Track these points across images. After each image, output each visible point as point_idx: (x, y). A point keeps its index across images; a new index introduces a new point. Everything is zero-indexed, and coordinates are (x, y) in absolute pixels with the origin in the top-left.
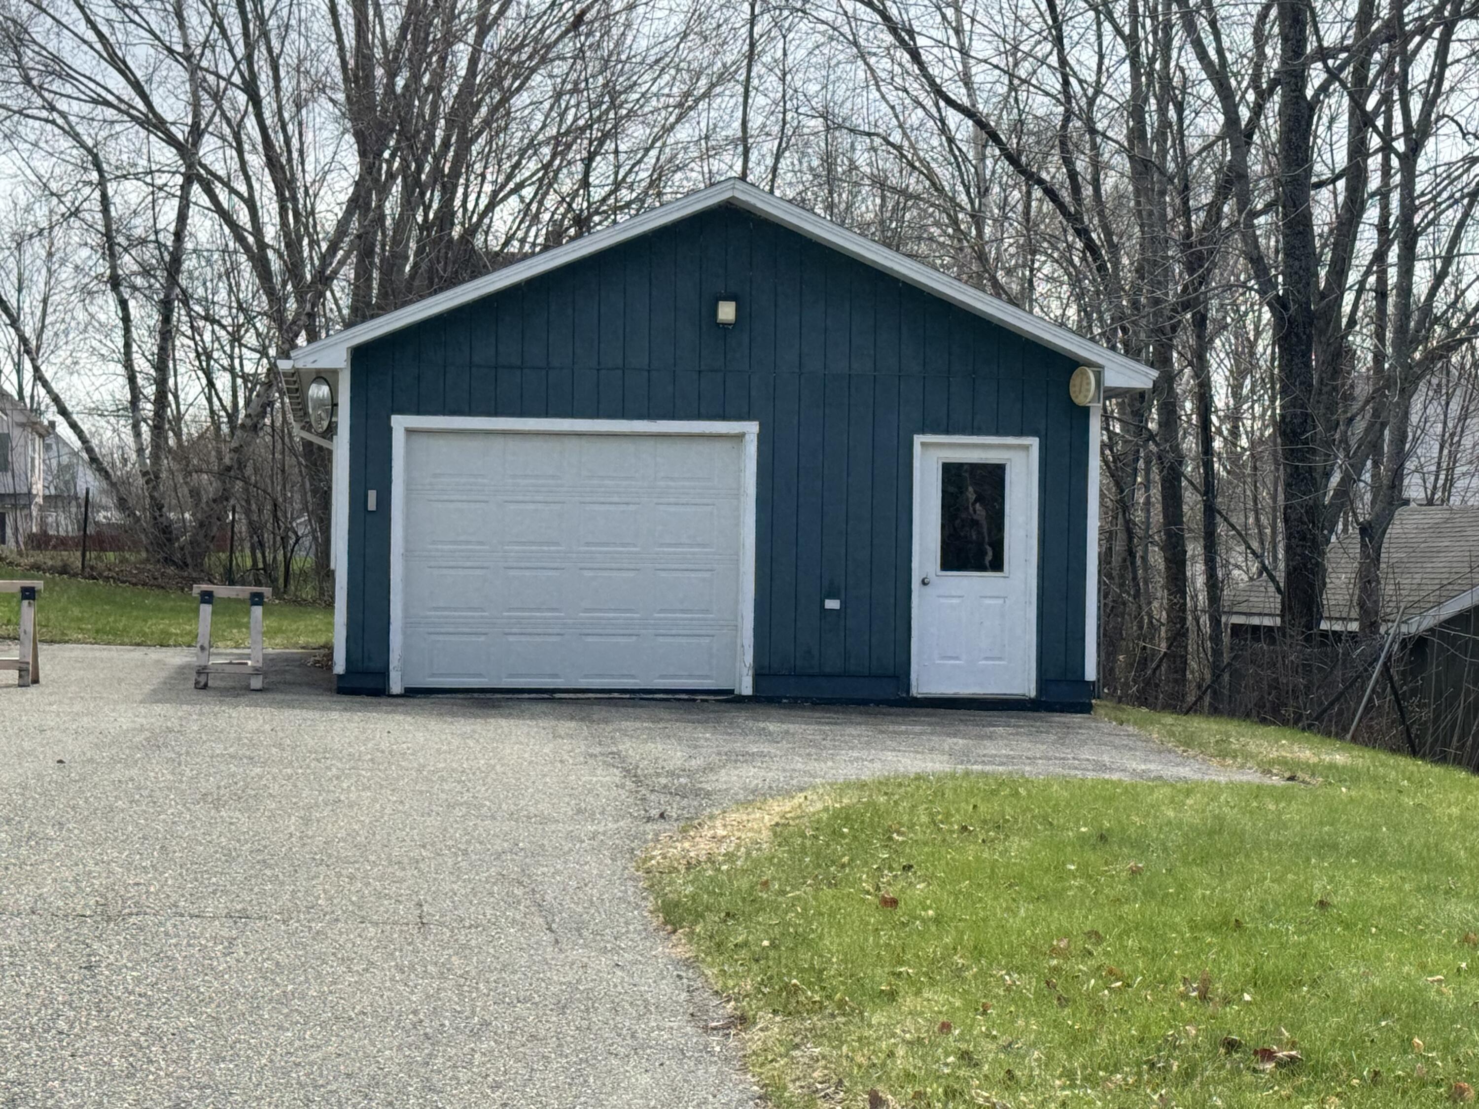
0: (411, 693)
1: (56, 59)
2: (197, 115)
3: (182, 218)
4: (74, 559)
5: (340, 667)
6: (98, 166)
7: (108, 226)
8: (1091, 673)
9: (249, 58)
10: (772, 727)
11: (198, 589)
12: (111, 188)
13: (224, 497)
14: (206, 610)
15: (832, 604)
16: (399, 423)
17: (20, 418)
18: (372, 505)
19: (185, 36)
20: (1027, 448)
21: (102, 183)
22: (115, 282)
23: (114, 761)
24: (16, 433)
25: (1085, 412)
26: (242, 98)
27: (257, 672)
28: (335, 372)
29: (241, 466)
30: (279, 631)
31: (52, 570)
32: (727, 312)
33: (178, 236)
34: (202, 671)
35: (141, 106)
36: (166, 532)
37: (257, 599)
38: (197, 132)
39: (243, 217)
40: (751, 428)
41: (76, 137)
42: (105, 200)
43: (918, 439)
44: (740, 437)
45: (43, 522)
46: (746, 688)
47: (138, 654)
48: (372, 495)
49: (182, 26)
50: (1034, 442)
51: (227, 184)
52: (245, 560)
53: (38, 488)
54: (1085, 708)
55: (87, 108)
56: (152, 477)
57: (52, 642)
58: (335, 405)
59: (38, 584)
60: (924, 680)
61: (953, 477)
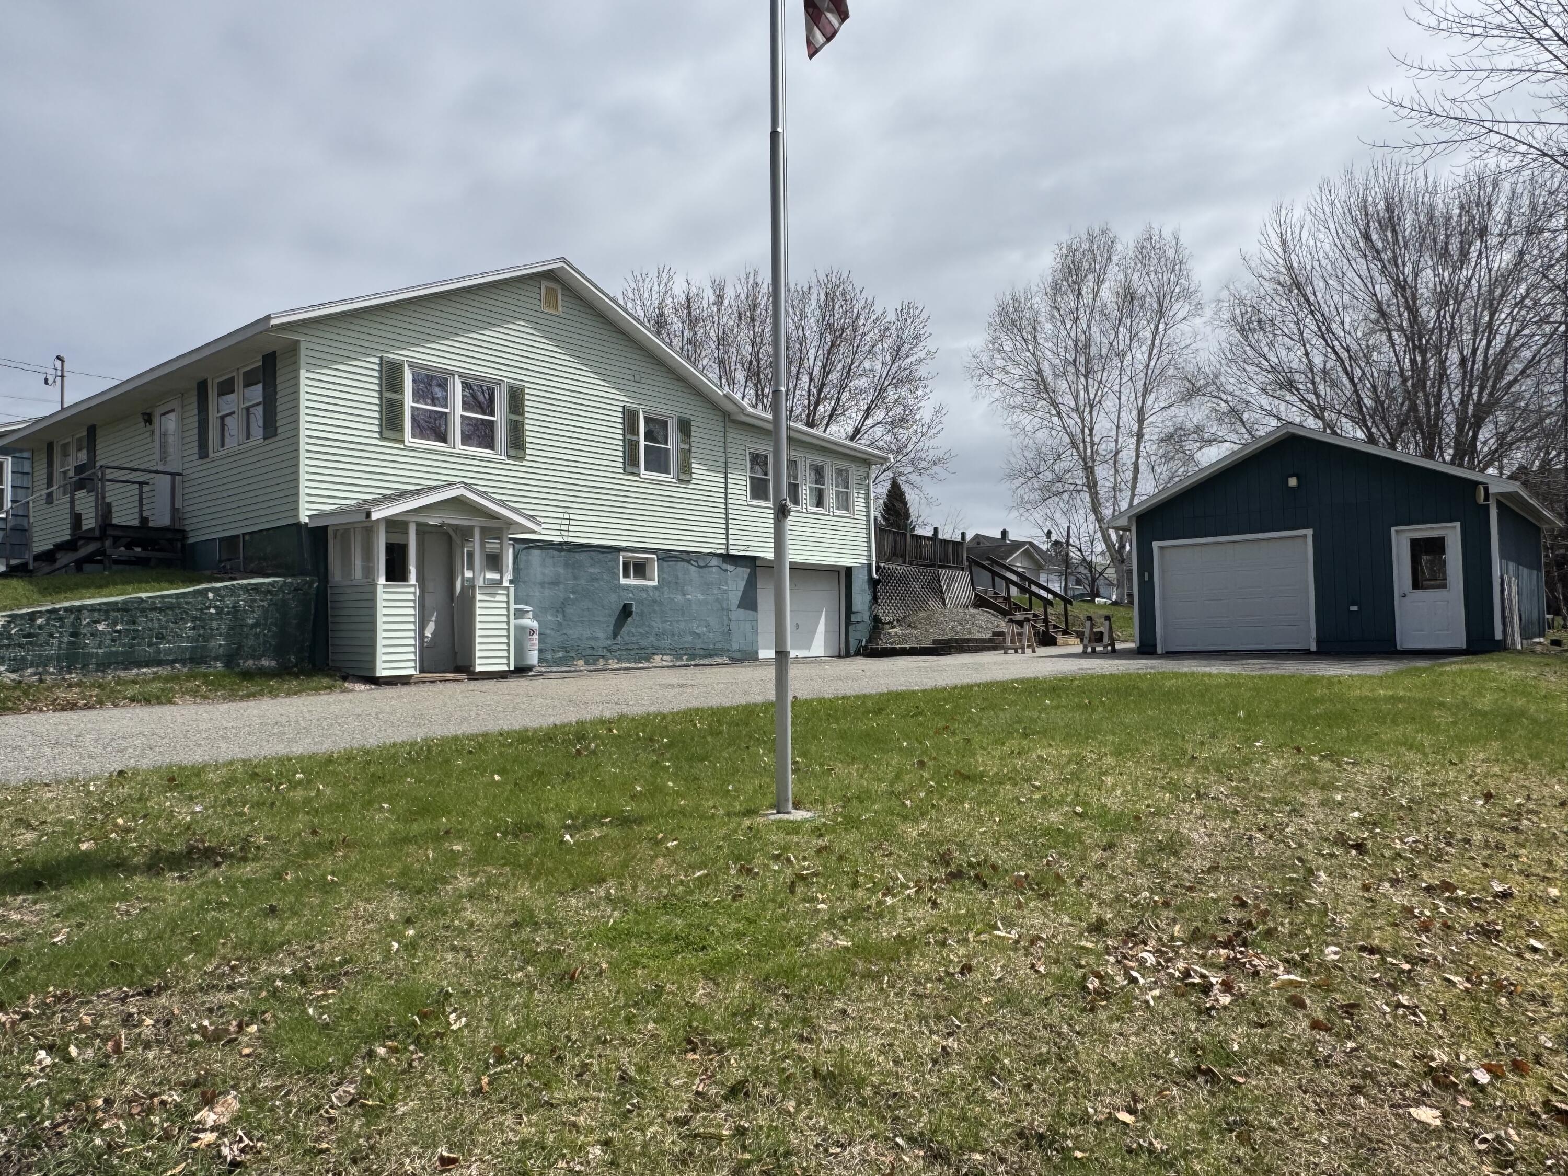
0: (1166, 653)
5: (1136, 645)
8: (1498, 636)
15: (1354, 608)
16: (1156, 545)
18: (1146, 578)
20: (1454, 528)
25: (1487, 507)
32: (1293, 482)
40: (1309, 532)
43: (1393, 529)
44: (1305, 536)
46: (1313, 648)
48: (1146, 574)
50: (1459, 525)
60: (1404, 641)
61: (1416, 545)
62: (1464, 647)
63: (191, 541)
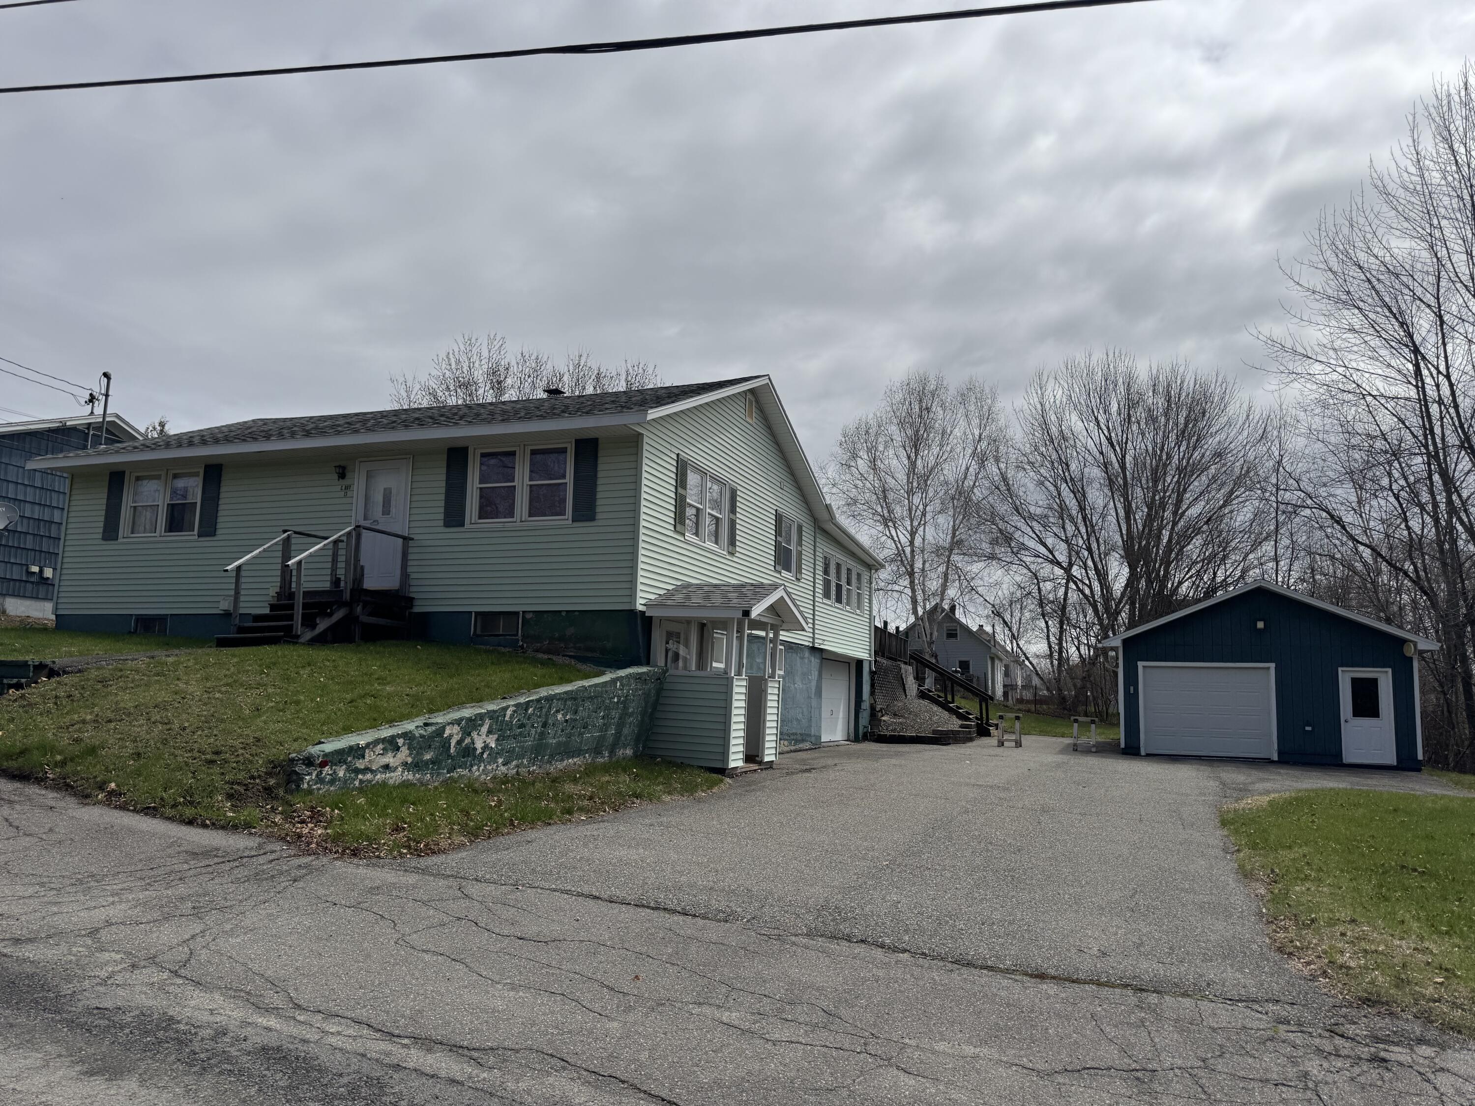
0: (1148, 755)
1: (1023, 544)
2: (1070, 559)
3: (1066, 593)
4: (1033, 707)
5: (1123, 745)
6: (1037, 578)
7: (1040, 597)
8: (1420, 756)
9: (1088, 539)
10: (1282, 771)
11: (1072, 718)
12: (1041, 584)
13: (1083, 687)
14: (1076, 725)
15: (1308, 728)
16: (1140, 664)
17: (1012, 659)
18: (1132, 692)
19: (1066, 534)
20: (1387, 672)
21: (1038, 584)
22: (1043, 615)
23: (1046, 771)
24: (1012, 664)
25: (1411, 659)
26: (1086, 553)
27: (1094, 746)
28: (1117, 647)
29: (1089, 676)
30: (1104, 733)
31: (1025, 711)
32: (1260, 625)
33: (1065, 599)
34: (1075, 745)
35: (1051, 556)
36: (1063, 699)
37: (1093, 722)
38: (1071, 565)
39: (1087, 591)
40: (1272, 666)
41: (1029, 569)
42: (1039, 589)
43: (1340, 669)
44: (1268, 668)
45: (1021, 695)
46: (1275, 758)
47: (1054, 739)
48: (1132, 688)
49: (1065, 531)
50: (1390, 670)
51: (1081, 581)
52: (1092, 709)
53: (1019, 683)
54: (1419, 770)
55: (1033, 559)
56: (1058, 680)
57: (1025, 734)
58: (1117, 658)
59: (1021, 715)
60: (1348, 757)
61: (1356, 683)
62: (1395, 764)
63: (416, 610)
